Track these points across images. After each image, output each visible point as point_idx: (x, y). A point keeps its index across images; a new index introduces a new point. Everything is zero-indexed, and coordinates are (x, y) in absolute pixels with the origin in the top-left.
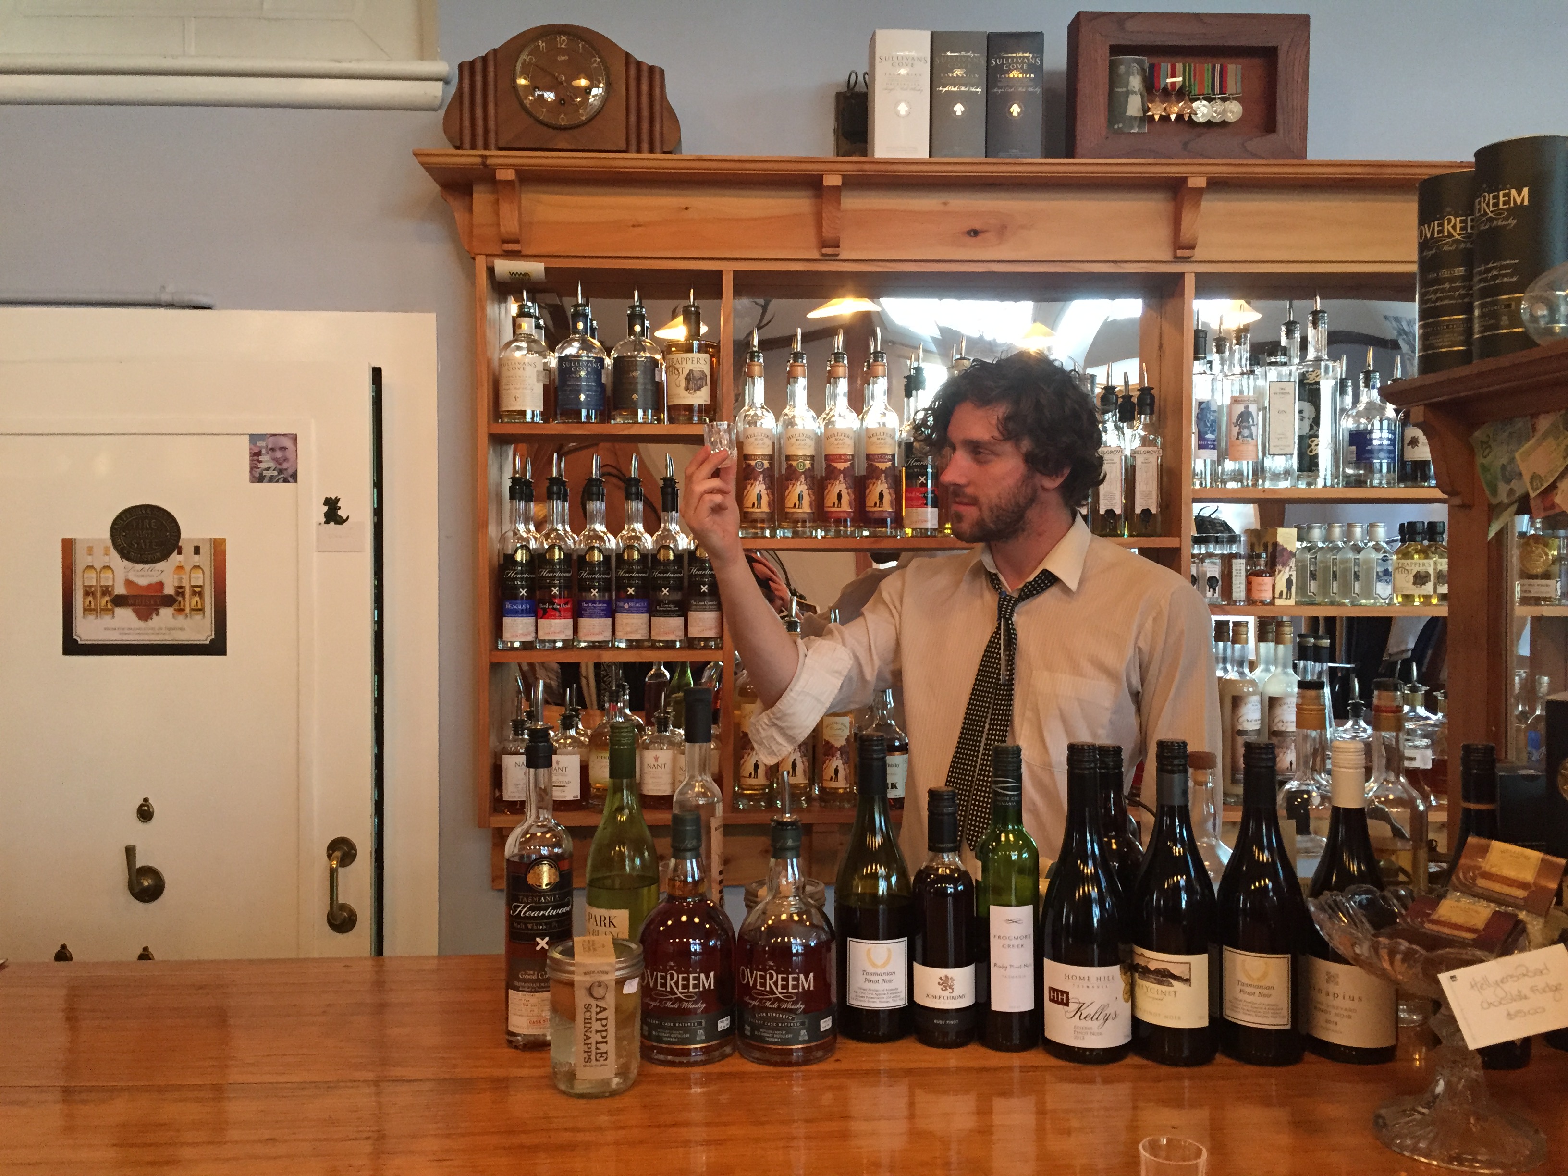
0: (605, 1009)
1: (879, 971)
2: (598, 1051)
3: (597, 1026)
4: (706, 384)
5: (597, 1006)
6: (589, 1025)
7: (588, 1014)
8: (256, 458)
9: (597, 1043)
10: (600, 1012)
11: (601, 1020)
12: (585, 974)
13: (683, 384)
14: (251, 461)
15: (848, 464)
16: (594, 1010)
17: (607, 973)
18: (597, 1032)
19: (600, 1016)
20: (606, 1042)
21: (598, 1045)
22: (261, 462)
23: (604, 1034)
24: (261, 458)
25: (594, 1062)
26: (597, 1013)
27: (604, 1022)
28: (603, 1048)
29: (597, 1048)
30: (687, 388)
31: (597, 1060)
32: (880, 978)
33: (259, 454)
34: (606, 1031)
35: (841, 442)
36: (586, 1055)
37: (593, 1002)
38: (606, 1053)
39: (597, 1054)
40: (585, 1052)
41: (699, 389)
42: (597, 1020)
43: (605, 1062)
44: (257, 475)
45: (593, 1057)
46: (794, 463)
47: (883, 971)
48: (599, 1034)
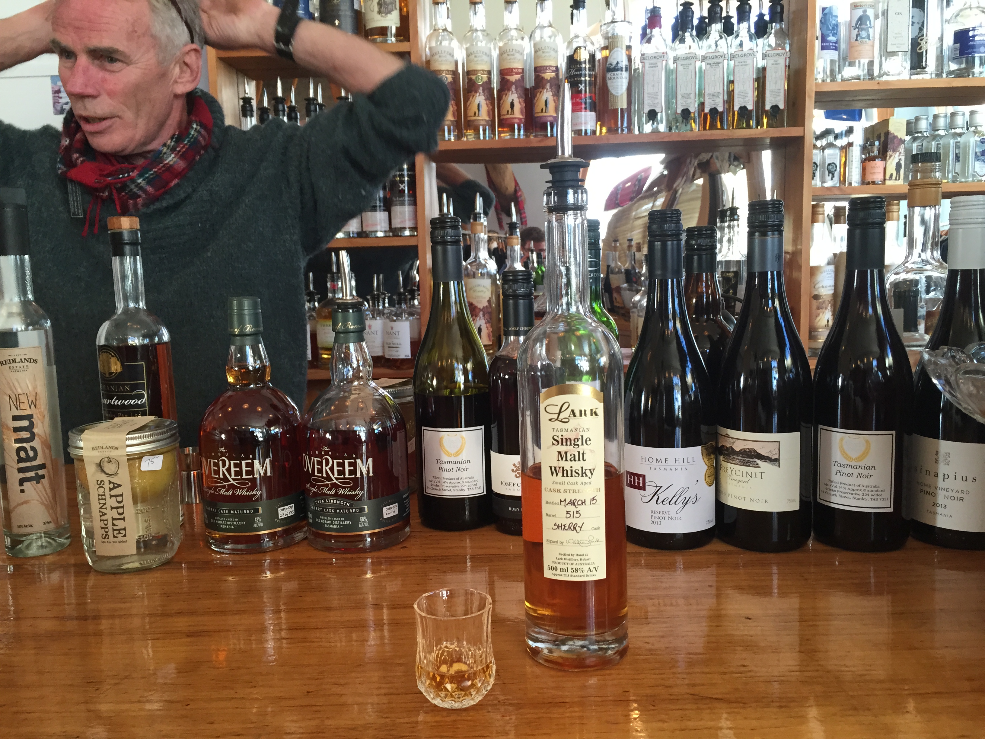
0: (119, 486)
1: (452, 459)
2: (115, 528)
3: (112, 502)
4: (396, 9)
5: (110, 482)
6: (103, 502)
7: (101, 490)
8: (57, 95)
9: (113, 519)
10: (114, 488)
11: (116, 496)
12: (93, 449)
13: (376, 8)
14: (54, 97)
15: (518, 77)
16: (107, 486)
17: (116, 448)
18: (112, 508)
19: (114, 492)
20: (123, 519)
21: (115, 522)
22: (61, 98)
23: (120, 511)
24: (61, 95)
25: (111, 538)
26: (111, 490)
27: (119, 499)
28: (120, 524)
29: (114, 525)
30: (380, 12)
31: (114, 537)
32: (455, 466)
33: (59, 91)
34: (123, 507)
35: (512, 57)
36: (103, 531)
37: (106, 479)
38: (124, 529)
39: (114, 530)
40: (102, 528)
41: (390, 12)
42: (111, 496)
43: (124, 539)
44: (59, 108)
45: (110, 533)
46: (474, 77)
47: (456, 459)
48: (115, 511)
